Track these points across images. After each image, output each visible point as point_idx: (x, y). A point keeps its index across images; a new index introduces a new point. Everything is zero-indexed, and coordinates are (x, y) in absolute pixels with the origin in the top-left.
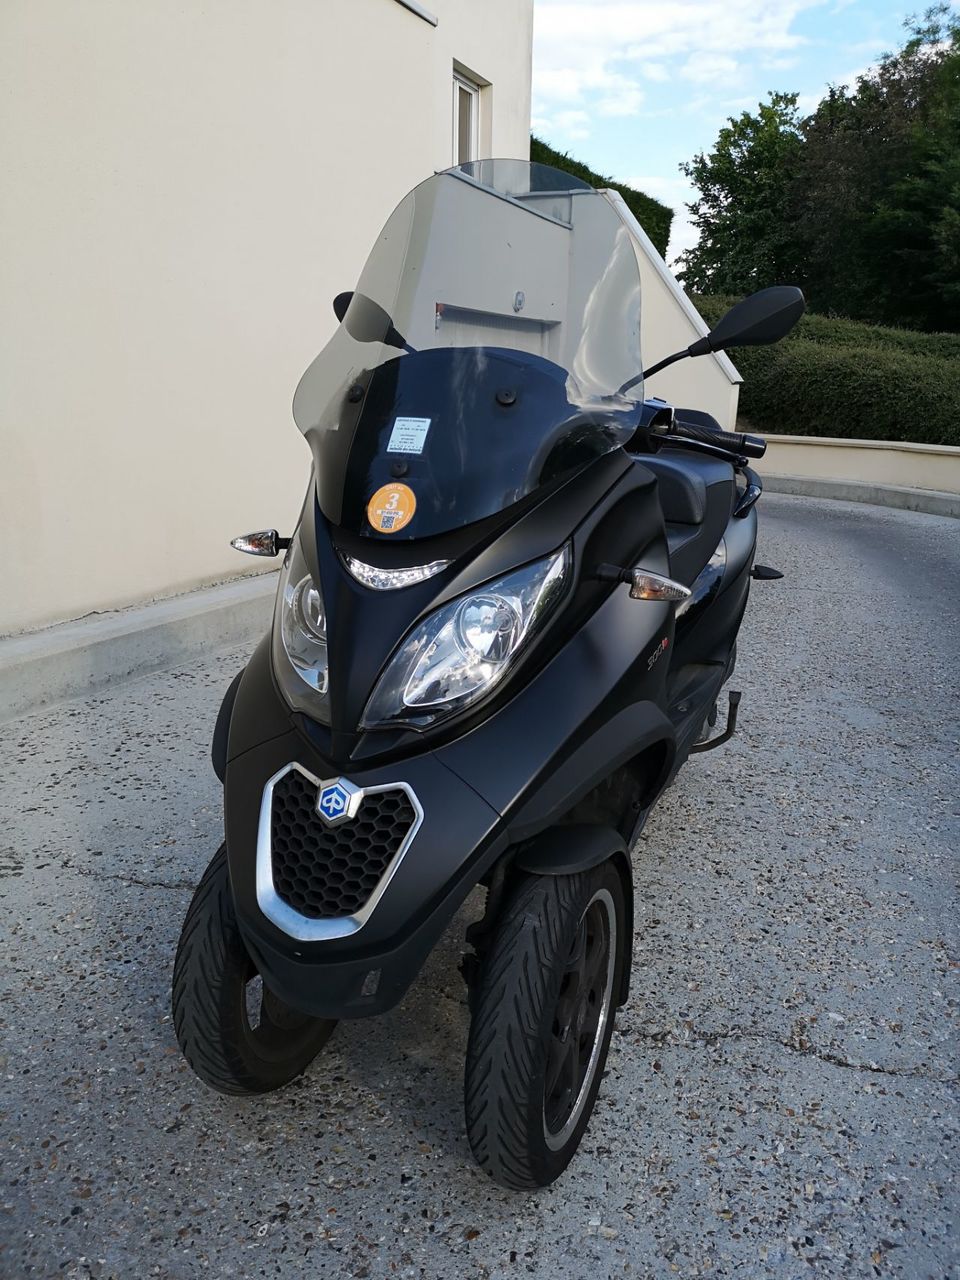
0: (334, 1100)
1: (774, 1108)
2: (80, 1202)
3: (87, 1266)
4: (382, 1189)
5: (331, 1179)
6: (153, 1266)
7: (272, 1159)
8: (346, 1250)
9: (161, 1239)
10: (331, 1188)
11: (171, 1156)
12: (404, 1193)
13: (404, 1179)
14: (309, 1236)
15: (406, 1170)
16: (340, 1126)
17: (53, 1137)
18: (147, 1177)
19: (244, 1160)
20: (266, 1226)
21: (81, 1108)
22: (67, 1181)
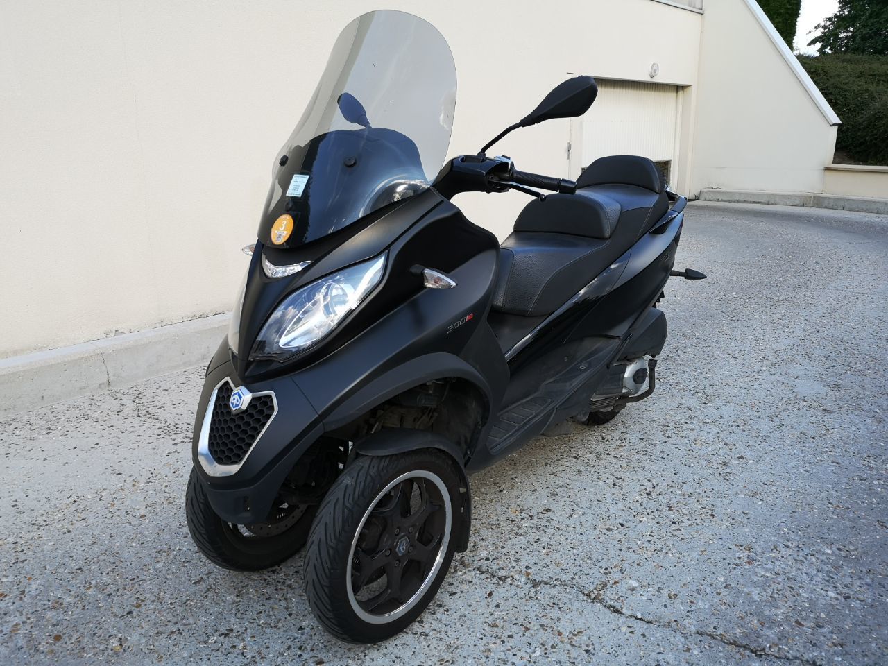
0: (288, 582)
1: (549, 630)
2: (133, 609)
3: (121, 639)
4: (286, 631)
5: (262, 621)
6: (151, 645)
7: (237, 606)
8: (248, 657)
9: (161, 633)
10: (260, 626)
11: (188, 596)
12: (296, 635)
13: (301, 628)
14: (234, 647)
15: (304, 624)
16: (283, 596)
17: (138, 577)
18: (171, 604)
19: (223, 604)
20: (215, 638)
21: (159, 565)
22: (133, 598)
